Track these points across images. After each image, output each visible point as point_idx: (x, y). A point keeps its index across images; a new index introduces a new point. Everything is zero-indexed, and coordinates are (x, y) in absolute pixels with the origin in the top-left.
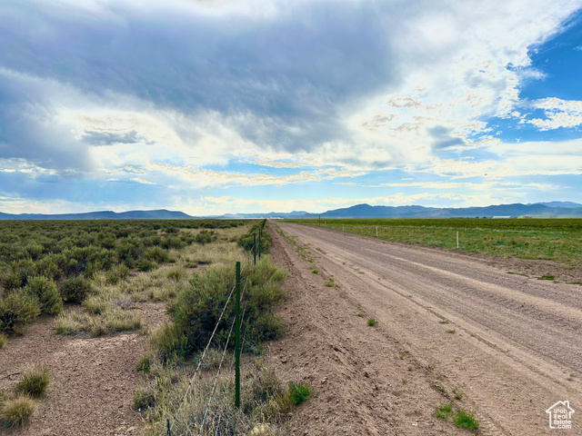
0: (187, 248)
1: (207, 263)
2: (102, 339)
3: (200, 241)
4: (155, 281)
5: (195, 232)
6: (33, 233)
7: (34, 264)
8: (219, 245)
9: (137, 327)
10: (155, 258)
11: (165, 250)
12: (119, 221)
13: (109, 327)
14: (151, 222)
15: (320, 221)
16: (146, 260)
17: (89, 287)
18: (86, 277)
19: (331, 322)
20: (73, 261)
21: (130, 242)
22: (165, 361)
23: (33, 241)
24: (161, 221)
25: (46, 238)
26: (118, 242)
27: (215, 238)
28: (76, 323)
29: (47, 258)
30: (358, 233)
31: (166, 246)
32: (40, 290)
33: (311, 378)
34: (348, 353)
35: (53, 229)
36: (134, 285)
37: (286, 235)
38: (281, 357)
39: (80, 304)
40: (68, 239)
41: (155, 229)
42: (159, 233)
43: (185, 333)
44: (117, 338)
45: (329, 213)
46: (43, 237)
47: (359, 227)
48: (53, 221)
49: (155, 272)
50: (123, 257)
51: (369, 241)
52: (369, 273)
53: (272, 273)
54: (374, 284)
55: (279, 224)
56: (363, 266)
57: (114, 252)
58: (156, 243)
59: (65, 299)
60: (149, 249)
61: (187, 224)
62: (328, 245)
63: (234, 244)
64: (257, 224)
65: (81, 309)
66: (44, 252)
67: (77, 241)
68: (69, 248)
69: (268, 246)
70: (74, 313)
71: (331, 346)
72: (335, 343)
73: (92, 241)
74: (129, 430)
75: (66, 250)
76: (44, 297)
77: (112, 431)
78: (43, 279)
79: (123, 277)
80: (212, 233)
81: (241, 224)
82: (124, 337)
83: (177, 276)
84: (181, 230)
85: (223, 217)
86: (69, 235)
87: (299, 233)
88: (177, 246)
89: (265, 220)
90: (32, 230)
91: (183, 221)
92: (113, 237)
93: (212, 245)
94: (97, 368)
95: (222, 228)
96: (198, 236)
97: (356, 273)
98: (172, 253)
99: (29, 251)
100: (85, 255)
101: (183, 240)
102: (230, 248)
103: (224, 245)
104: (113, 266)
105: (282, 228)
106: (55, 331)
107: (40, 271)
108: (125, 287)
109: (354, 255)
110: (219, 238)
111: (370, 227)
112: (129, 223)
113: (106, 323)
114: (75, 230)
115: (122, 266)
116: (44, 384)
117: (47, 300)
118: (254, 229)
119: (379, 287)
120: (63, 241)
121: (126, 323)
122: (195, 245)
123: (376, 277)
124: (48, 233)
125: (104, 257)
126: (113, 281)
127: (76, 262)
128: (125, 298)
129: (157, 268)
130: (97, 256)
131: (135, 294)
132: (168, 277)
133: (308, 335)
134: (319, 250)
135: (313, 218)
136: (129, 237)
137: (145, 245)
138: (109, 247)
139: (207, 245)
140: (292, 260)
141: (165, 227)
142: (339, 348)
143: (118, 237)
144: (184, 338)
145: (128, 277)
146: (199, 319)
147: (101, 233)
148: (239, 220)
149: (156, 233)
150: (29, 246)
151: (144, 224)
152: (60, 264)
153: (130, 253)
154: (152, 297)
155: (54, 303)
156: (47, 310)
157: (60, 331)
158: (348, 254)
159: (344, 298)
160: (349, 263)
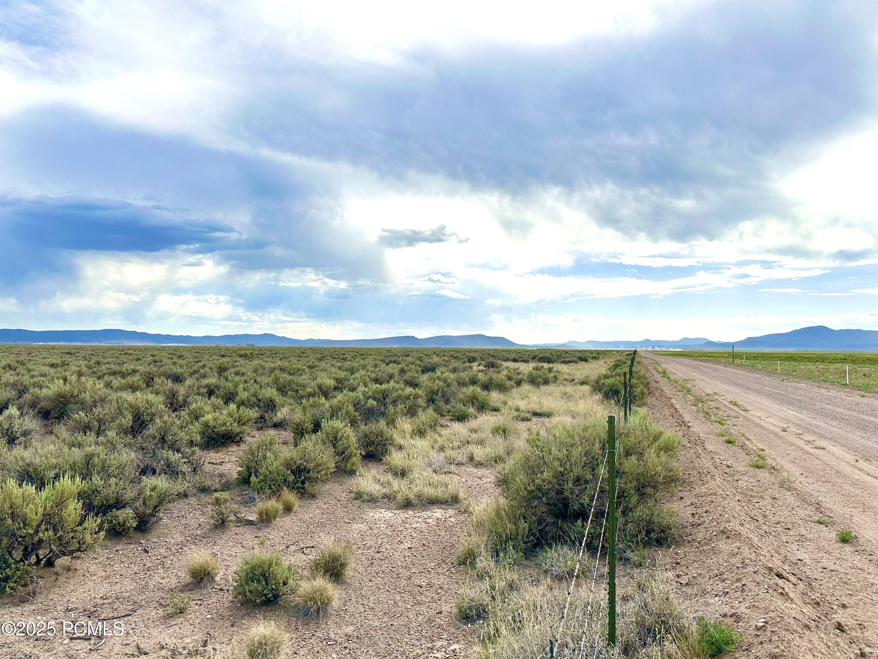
0: (514, 390)
1: (548, 415)
2: (410, 512)
3: (533, 381)
4: (474, 436)
5: (526, 368)
6: (323, 364)
7: (327, 405)
8: (562, 388)
9: (455, 500)
10: (473, 404)
11: (485, 393)
12: (423, 350)
13: (419, 496)
14: (464, 352)
15: (734, 356)
16: (460, 406)
17: (392, 438)
18: (388, 424)
19: (765, 528)
20: (371, 402)
21: (439, 379)
22: (498, 556)
23: (323, 374)
24: (476, 351)
25: (339, 372)
26: (424, 378)
27: (555, 377)
28: (378, 487)
29: (340, 397)
30: (809, 377)
31: (486, 387)
32: (336, 438)
33: (737, 617)
34: (801, 586)
35: (344, 359)
36: (449, 440)
37: (672, 377)
38: (678, 576)
39: (381, 460)
40: (363, 372)
41: (470, 361)
42: (475, 368)
43: (525, 518)
44: (429, 513)
45: (751, 341)
46: (333, 370)
47: (811, 366)
48: (344, 349)
49: (473, 424)
50: (431, 401)
51: (832, 393)
52: (837, 450)
53: (656, 438)
54: (846, 469)
55: (659, 359)
56: (821, 436)
57: (420, 392)
58: (474, 382)
59: (363, 453)
60: (464, 389)
61: (512, 356)
62: (752, 397)
63: (586, 388)
64: (623, 358)
65: (383, 468)
66: (336, 388)
67: (373, 376)
68: (366, 385)
69: (643, 394)
70: (374, 472)
71: (771, 569)
72: (776, 563)
73: (391, 377)
74: (452, 647)
75: (362, 388)
76: (340, 449)
77: (430, 645)
78: (337, 424)
79: (433, 427)
80: (550, 370)
81: (595, 358)
82: (438, 513)
83: (504, 431)
84: (505, 364)
85: (564, 345)
86: (364, 367)
87: (695, 375)
88: (502, 388)
89: (635, 352)
90: (320, 360)
91: (508, 351)
92: (417, 372)
93: (551, 388)
94: (406, 554)
95: (564, 362)
96: (530, 375)
97: (808, 448)
98: (495, 397)
99: (320, 387)
100: (385, 395)
101: (510, 379)
102: (580, 394)
103: (569, 389)
104: (420, 413)
105: (665, 366)
106: (353, 495)
107: (334, 413)
108: (436, 442)
109: (804, 416)
110: (561, 378)
111: (832, 367)
112: (437, 353)
113: (415, 490)
114: (369, 362)
115: (430, 411)
116: (343, 565)
117: (343, 453)
118: (616, 366)
119: (857, 475)
120: (357, 375)
121: (439, 493)
122: (526, 387)
123: (850, 457)
124: (339, 364)
125: (408, 398)
126: (421, 433)
127: (375, 403)
128: (438, 458)
129: (476, 417)
130: (399, 397)
131: (449, 452)
132: (493, 432)
133: (724, 546)
134: (735, 404)
135: (720, 349)
136: (438, 373)
137: (459, 383)
138: (414, 385)
139: (543, 388)
140: (687, 418)
141: (482, 359)
142: (785, 574)
143: (423, 372)
144: (524, 525)
145: (439, 428)
146: (544, 498)
147: (403, 365)
148: (591, 352)
149: (471, 367)
150: (319, 381)
151: (455, 355)
152: (357, 405)
153: (440, 394)
154: (471, 459)
155: (350, 457)
156: (343, 465)
157: (359, 496)
158: (792, 413)
159: (789, 489)
160: (793, 429)
